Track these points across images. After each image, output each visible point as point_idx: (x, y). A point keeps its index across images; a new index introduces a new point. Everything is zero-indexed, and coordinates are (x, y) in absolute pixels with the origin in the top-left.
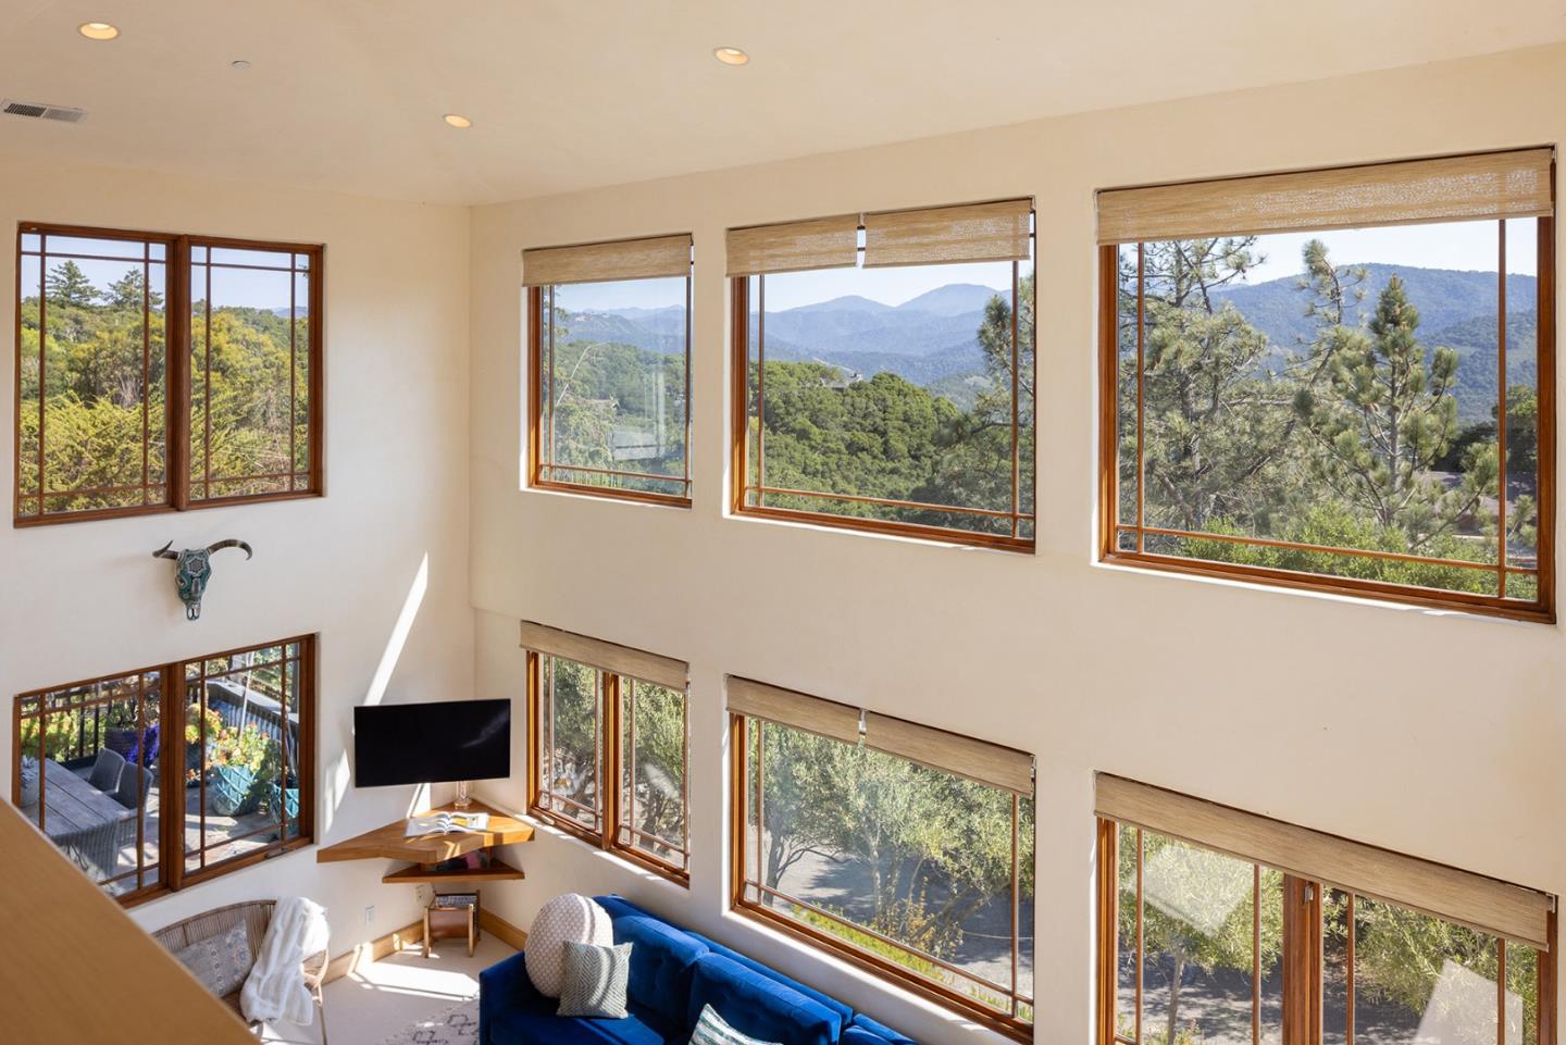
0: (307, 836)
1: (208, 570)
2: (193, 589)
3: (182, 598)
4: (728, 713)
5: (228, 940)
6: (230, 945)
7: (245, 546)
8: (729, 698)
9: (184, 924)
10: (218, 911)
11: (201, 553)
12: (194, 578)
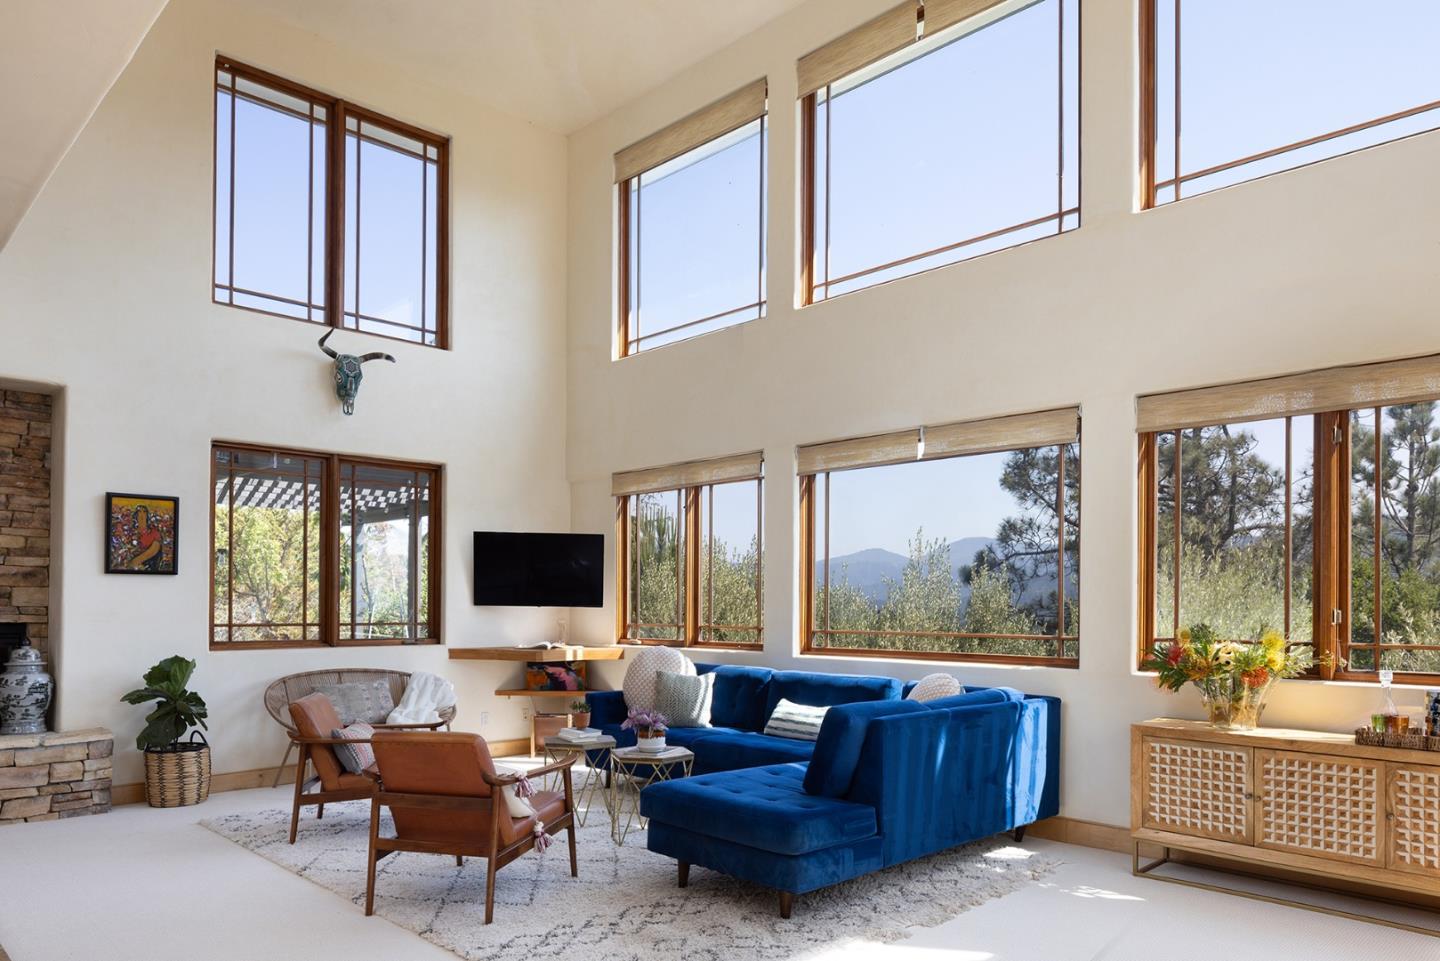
0: (434, 637)
1: (360, 374)
2: (348, 387)
3: (340, 395)
4: (798, 477)
5: (375, 685)
6: (377, 689)
7: (389, 358)
8: (800, 465)
9: (340, 672)
10: (366, 671)
11: (355, 359)
12: (348, 377)
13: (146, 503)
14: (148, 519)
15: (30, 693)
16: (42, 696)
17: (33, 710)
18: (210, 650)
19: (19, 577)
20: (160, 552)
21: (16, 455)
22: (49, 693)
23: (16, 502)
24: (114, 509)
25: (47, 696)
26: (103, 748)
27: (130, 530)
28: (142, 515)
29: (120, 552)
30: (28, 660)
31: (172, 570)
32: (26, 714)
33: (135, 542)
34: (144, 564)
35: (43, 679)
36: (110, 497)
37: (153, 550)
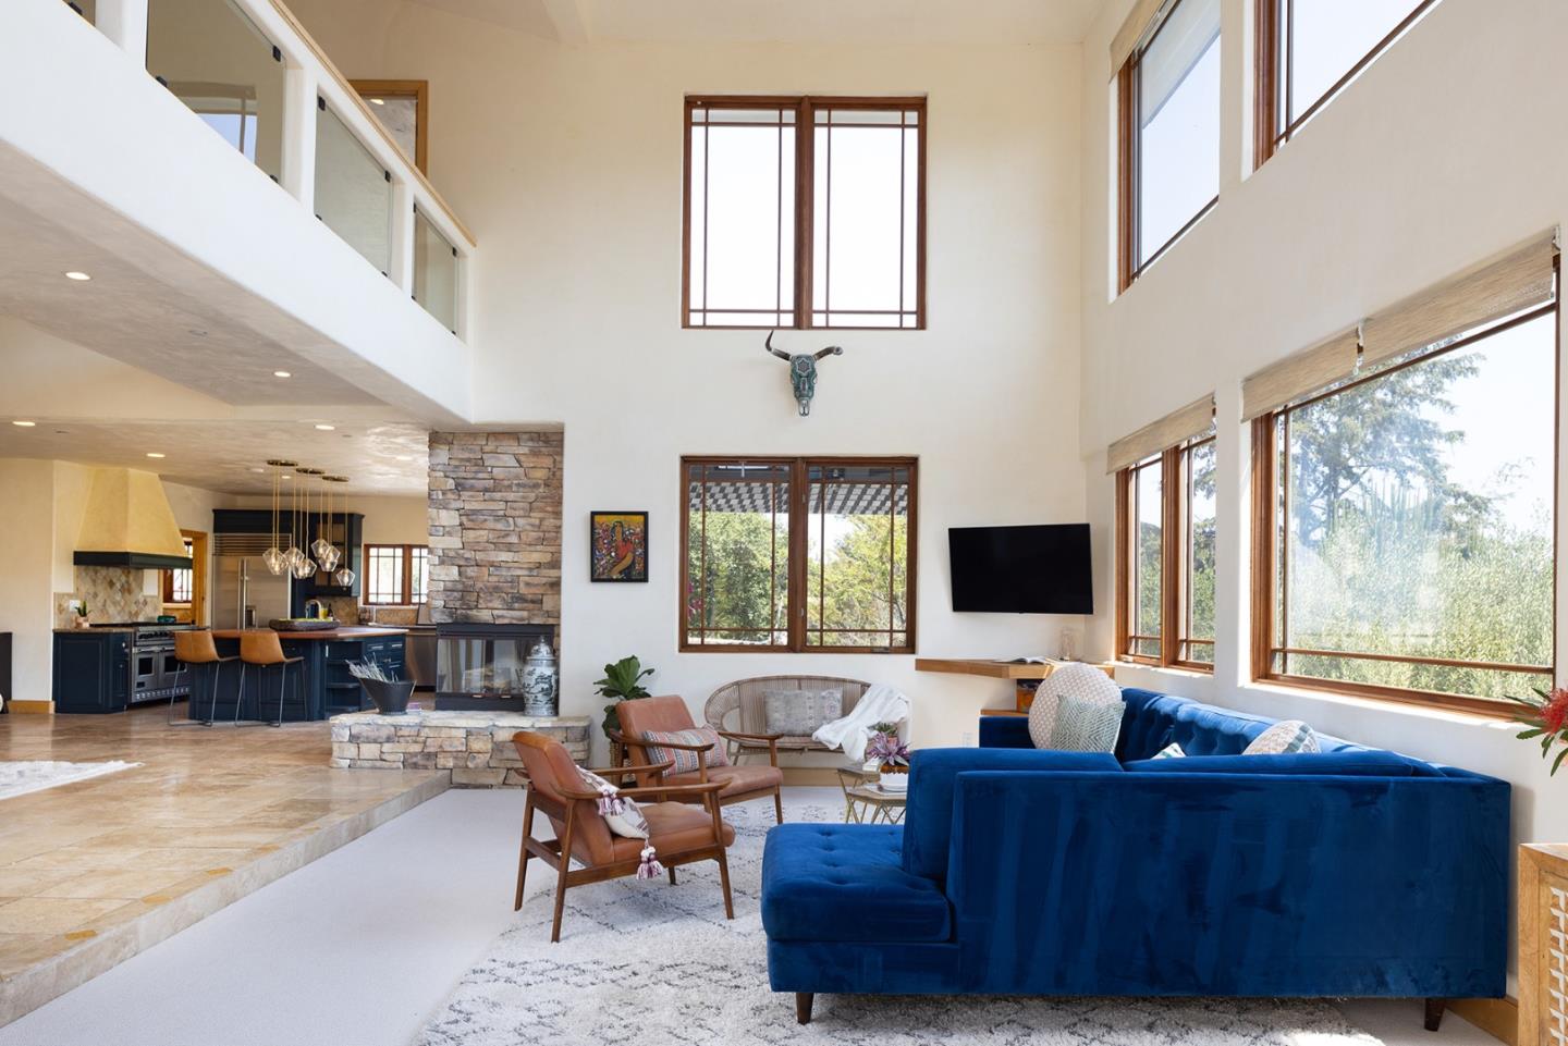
0: (908, 647)
1: (815, 373)
2: (801, 388)
3: (797, 397)
9: (800, 679)
10: (826, 679)
11: (808, 357)
12: (801, 377)
13: (622, 518)
14: (623, 533)
15: (537, 683)
16: (546, 686)
17: (540, 696)
18: (680, 651)
19: (548, 586)
20: (633, 563)
21: (546, 485)
22: (553, 683)
23: (546, 523)
24: (597, 525)
25: (551, 686)
26: (578, 734)
27: (609, 543)
28: (618, 529)
29: (602, 563)
30: (541, 655)
31: (644, 578)
32: (536, 700)
33: (613, 554)
34: (620, 573)
35: (548, 671)
36: (593, 514)
37: (627, 562)
